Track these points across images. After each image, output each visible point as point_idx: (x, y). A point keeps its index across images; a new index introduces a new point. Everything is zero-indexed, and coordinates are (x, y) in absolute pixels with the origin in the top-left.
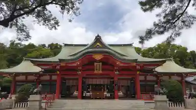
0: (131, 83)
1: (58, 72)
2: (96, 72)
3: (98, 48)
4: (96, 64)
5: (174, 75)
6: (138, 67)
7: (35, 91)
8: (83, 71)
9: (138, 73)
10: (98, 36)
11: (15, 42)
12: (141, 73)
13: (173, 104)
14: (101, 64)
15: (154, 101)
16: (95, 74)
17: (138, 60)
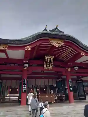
3: (57, 32)
14: (52, 58)
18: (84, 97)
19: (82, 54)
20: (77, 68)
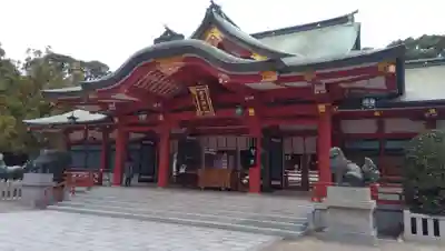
1: (116, 120)
3: (169, 39)
8: (171, 111)
9: (321, 108)
10: (214, 6)
12: (336, 109)
14: (206, 88)
19: (221, 81)
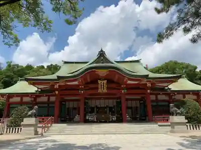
0: (140, 104)
1: (57, 92)
2: (100, 91)
3: (103, 63)
4: (99, 82)
5: (189, 93)
6: (149, 85)
7: (30, 113)
8: (85, 90)
9: (149, 91)
10: (102, 51)
11: (12, 64)
12: (152, 92)
13: (191, 127)
14: (105, 82)
15: (169, 124)
16: (99, 94)
17: (149, 76)
18: (144, 118)
20: (126, 91)
